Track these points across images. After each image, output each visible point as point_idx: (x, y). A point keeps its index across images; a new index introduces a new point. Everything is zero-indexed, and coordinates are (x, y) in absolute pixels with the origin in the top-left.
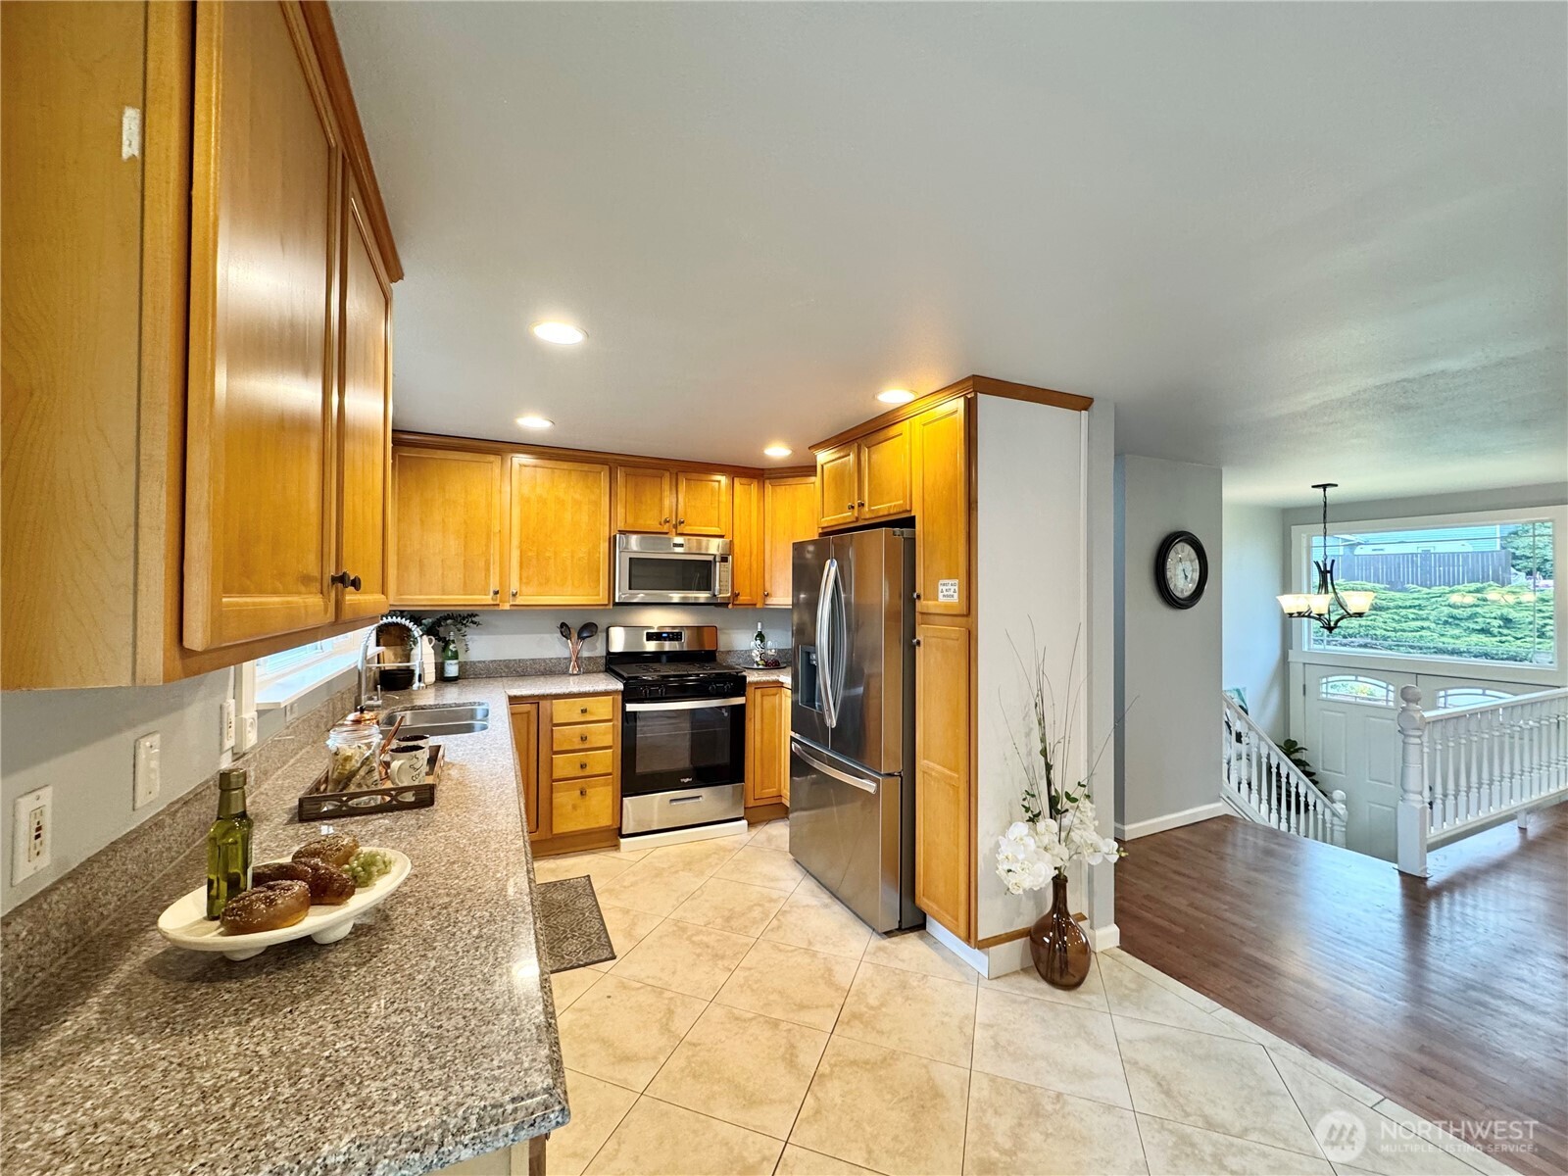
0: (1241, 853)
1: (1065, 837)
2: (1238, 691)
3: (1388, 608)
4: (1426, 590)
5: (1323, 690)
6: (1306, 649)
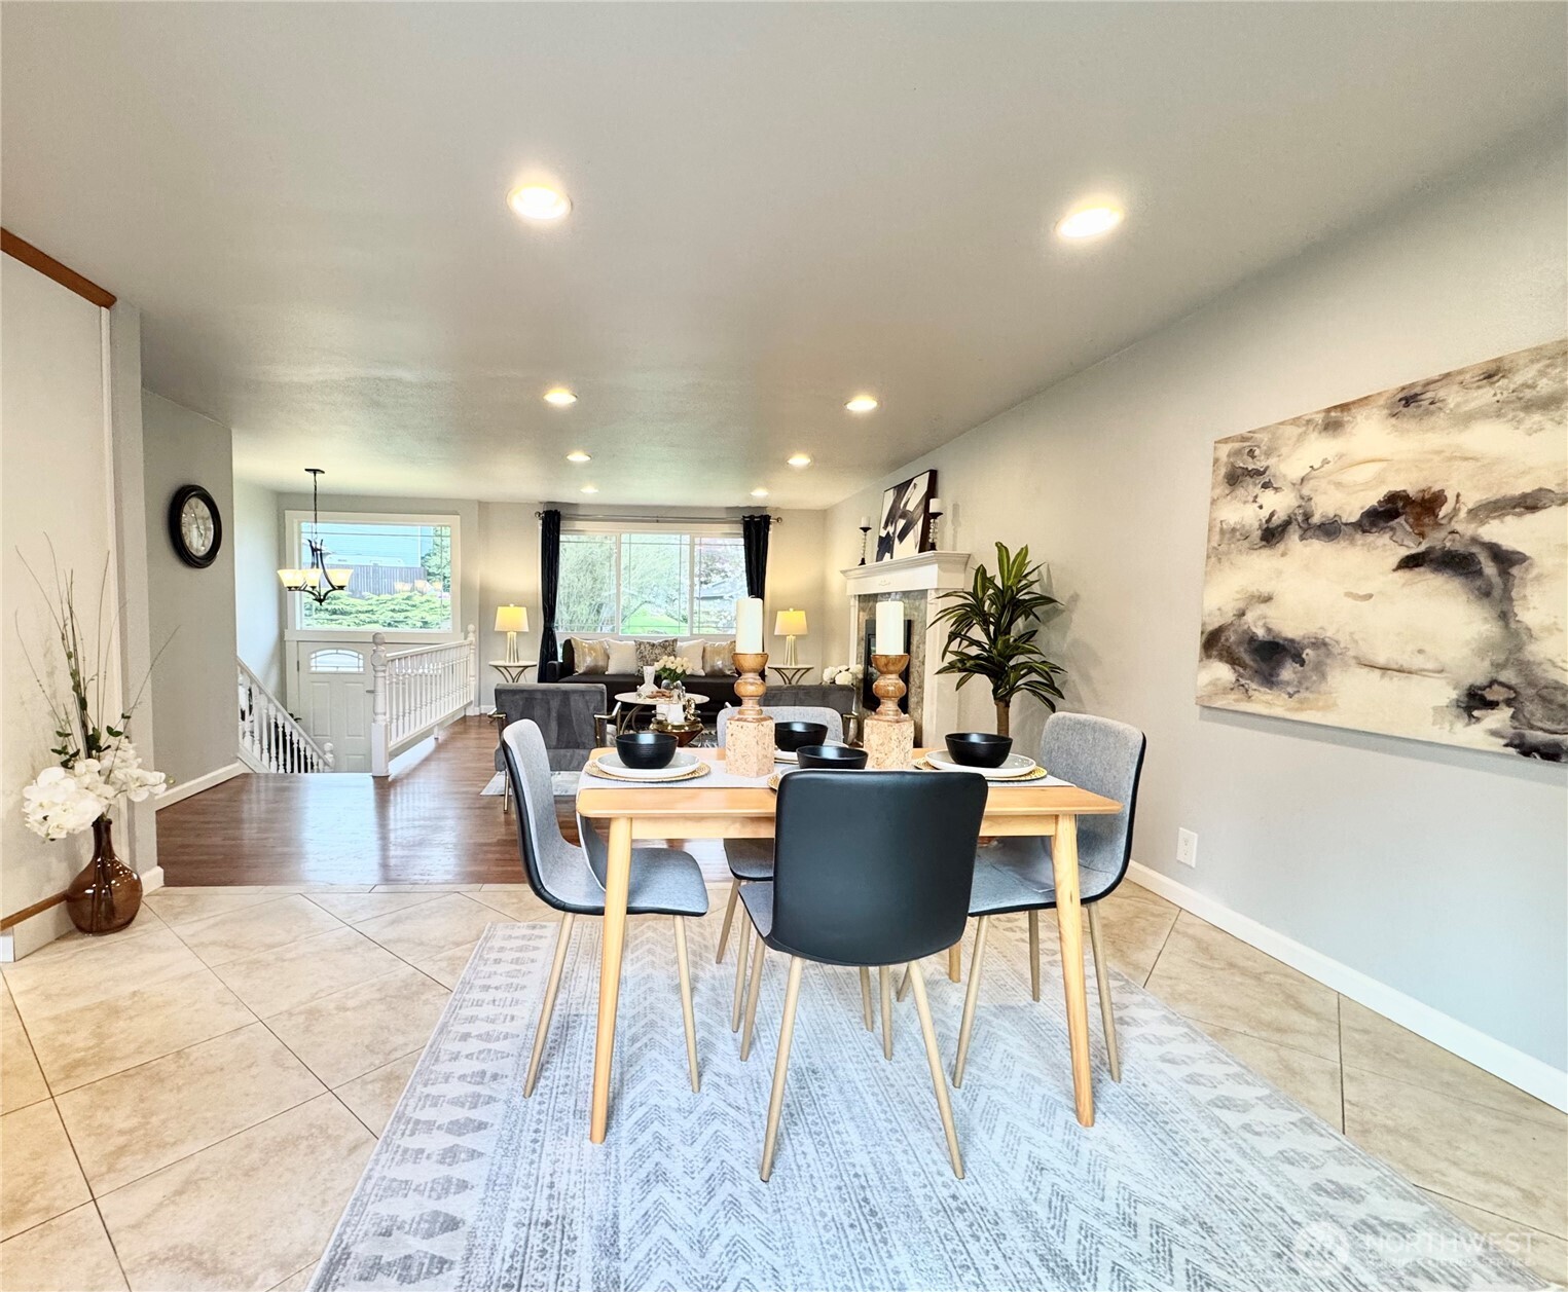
0: (254, 807)
1: (107, 776)
3: (351, 613)
4: (376, 597)
5: (313, 664)
6: (298, 628)
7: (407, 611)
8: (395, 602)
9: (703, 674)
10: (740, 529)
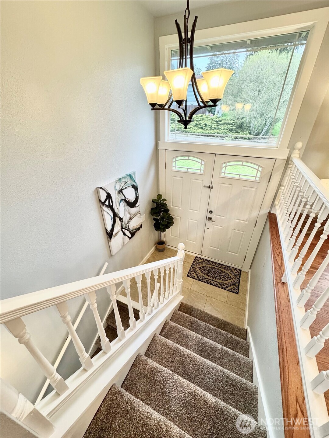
2: (130, 176)
5: (174, 165)
6: (166, 141)
7: (201, 121)
8: (197, 118)
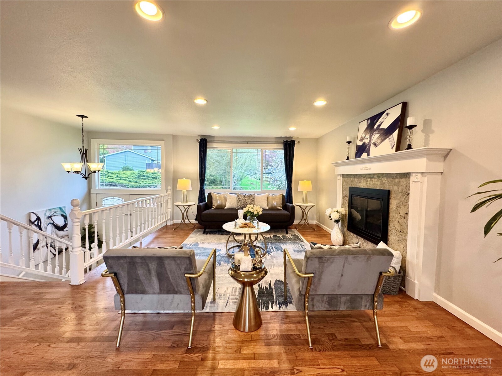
2: (60, 208)
5: (103, 203)
6: (97, 188)
9: (268, 208)
10: (282, 146)
